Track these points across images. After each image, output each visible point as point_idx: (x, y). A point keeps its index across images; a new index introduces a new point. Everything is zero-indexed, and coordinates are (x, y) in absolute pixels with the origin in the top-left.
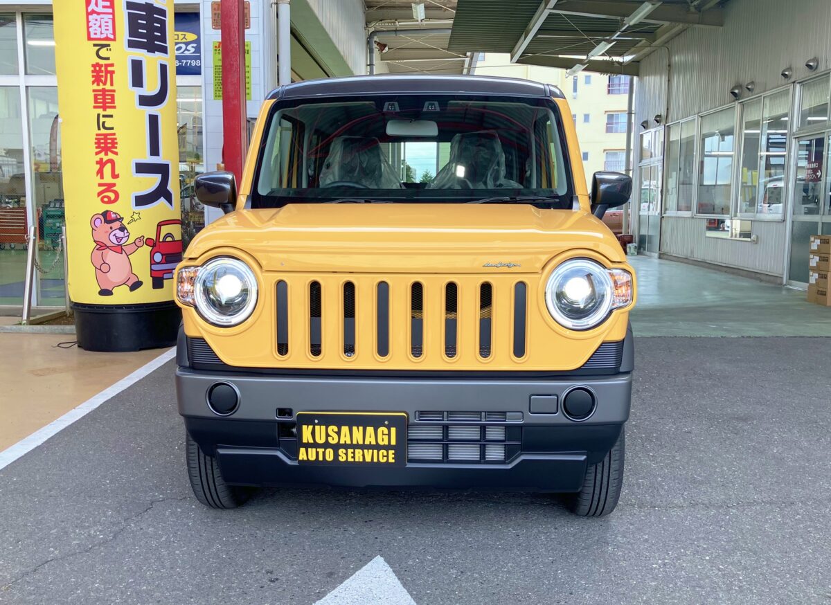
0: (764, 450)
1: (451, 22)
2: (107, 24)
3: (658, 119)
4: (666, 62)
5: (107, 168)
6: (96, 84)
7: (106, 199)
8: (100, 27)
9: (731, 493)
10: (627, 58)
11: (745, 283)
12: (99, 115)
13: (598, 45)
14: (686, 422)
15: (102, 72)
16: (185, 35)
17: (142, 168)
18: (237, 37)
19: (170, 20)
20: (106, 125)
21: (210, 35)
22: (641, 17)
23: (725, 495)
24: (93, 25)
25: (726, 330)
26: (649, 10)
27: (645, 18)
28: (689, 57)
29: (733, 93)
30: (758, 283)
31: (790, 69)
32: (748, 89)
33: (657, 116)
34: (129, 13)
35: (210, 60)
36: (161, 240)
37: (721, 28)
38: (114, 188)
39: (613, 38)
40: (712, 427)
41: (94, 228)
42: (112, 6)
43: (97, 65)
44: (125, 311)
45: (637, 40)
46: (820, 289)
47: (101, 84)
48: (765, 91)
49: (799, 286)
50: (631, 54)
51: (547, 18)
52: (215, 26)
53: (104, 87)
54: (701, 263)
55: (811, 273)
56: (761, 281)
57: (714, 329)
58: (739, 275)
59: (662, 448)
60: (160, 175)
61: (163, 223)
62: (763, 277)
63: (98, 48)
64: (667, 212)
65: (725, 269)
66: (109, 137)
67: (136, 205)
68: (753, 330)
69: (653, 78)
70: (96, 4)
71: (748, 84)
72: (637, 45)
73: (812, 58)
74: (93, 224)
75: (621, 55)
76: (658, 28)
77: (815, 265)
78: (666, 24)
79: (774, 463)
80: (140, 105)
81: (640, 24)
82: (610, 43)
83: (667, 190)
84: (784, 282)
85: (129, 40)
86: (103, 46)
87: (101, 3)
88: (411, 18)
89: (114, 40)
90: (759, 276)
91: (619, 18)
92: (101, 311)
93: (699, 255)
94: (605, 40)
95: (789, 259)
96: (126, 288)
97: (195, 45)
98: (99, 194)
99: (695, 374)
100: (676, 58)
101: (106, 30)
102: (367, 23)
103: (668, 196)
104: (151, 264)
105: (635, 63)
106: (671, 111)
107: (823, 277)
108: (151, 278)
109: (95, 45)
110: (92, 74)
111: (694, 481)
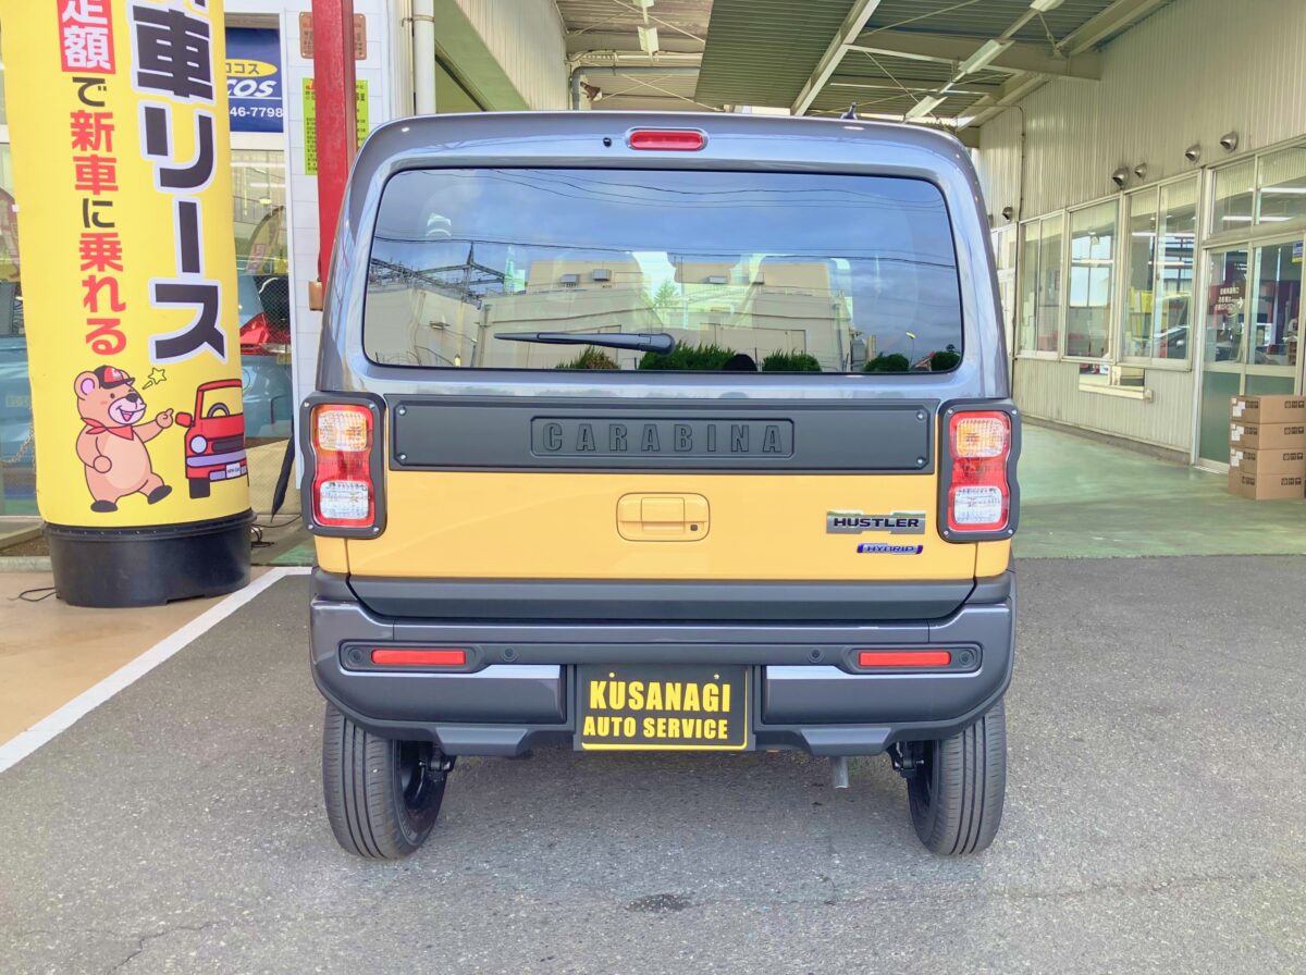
0: (1199, 771)
1: (699, 57)
2: (97, 44)
3: (1008, 214)
4: (1019, 129)
5: (104, 294)
6: (79, 147)
7: (102, 347)
8: (86, 48)
9: (1156, 861)
10: (962, 122)
11: (1138, 462)
12: (86, 202)
13: (920, 100)
14: (1074, 719)
15: (91, 126)
16: (255, 65)
17: (166, 293)
18: (341, 74)
19: (216, 42)
20: (101, 219)
21: (297, 68)
22: (983, 63)
23: (1148, 863)
24: (72, 45)
25: (1117, 545)
26: (995, 52)
27: (990, 64)
28: (1052, 122)
29: (1116, 179)
30: (1155, 462)
31: (1197, 147)
32: (1138, 174)
33: (1007, 209)
34: (138, 26)
35: (297, 109)
36: (204, 415)
37: (1098, 82)
38: (117, 328)
39: (942, 92)
40: (1114, 727)
41: (81, 395)
42: (107, 13)
43: (81, 114)
44: (140, 537)
45: (977, 96)
46: (1246, 475)
47: (89, 147)
48: (1162, 178)
49: (1214, 467)
50: (968, 115)
51: (844, 57)
52: (305, 52)
53: (95, 152)
54: (1072, 430)
55: (1233, 451)
56: (1160, 458)
57: (1101, 544)
58: (1128, 448)
59: (1041, 773)
60: (202, 305)
61: (209, 386)
62: (1162, 453)
63: (81, 84)
64: (1022, 351)
65: (1108, 439)
66: (106, 239)
67: (158, 357)
68: (1156, 545)
69: (999, 151)
70: (78, 9)
71: (1137, 168)
72: (978, 103)
73: (1230, 131)
74: (79, 390)
75: (953, 115)
76: (1007, 78)
77: (1238, 439)
78: (1019, 73)
79: (1217, 796)
80: (162, 185)
81: (983, 72)
82: (938, 99)
83: (1022, 320)
84: (1192, 461)
85: (139, 74)
86: (91, 82)
87: (85, 7)
88: (637, 48)
89: (112, 71)
90: (1155, 450)
91: (951, 62)
92: (95, 538)
93: (1069, 417)
94: (931, 94)
95: (1199, 428)
96: (141, 499)
97: (273, 83)
98: (89, 338)
99: (1080, 625)
100: (1033, 125)
101: (96, 54)
102: (569, 54)
103: (1024, 328)
104: (187, 457)
105: (974, 127)
106: (1026, 203)
107: (1250, 457)
108: (187, 481)
109: (76, 80)
110: (70, 130)
111: (1095, 839)
